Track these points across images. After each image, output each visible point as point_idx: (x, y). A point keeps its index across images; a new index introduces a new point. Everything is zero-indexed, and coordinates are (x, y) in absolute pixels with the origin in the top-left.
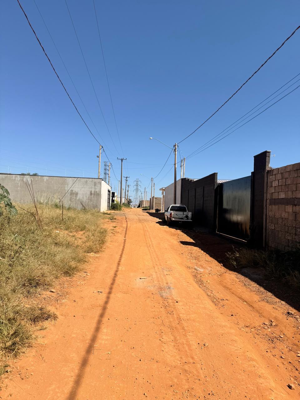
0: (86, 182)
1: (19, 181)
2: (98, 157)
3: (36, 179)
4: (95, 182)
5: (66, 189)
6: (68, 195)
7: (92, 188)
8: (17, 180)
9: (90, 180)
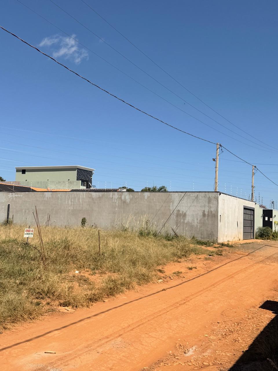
0: (197, 197)
1: (117, 199)
2: (214, 160)
3: (136, 197)
4: (209, 197)
5: (171, 208)
6: (174, 217)
7: (205, 206)
8: (115, 198)
9: (202, 195)
